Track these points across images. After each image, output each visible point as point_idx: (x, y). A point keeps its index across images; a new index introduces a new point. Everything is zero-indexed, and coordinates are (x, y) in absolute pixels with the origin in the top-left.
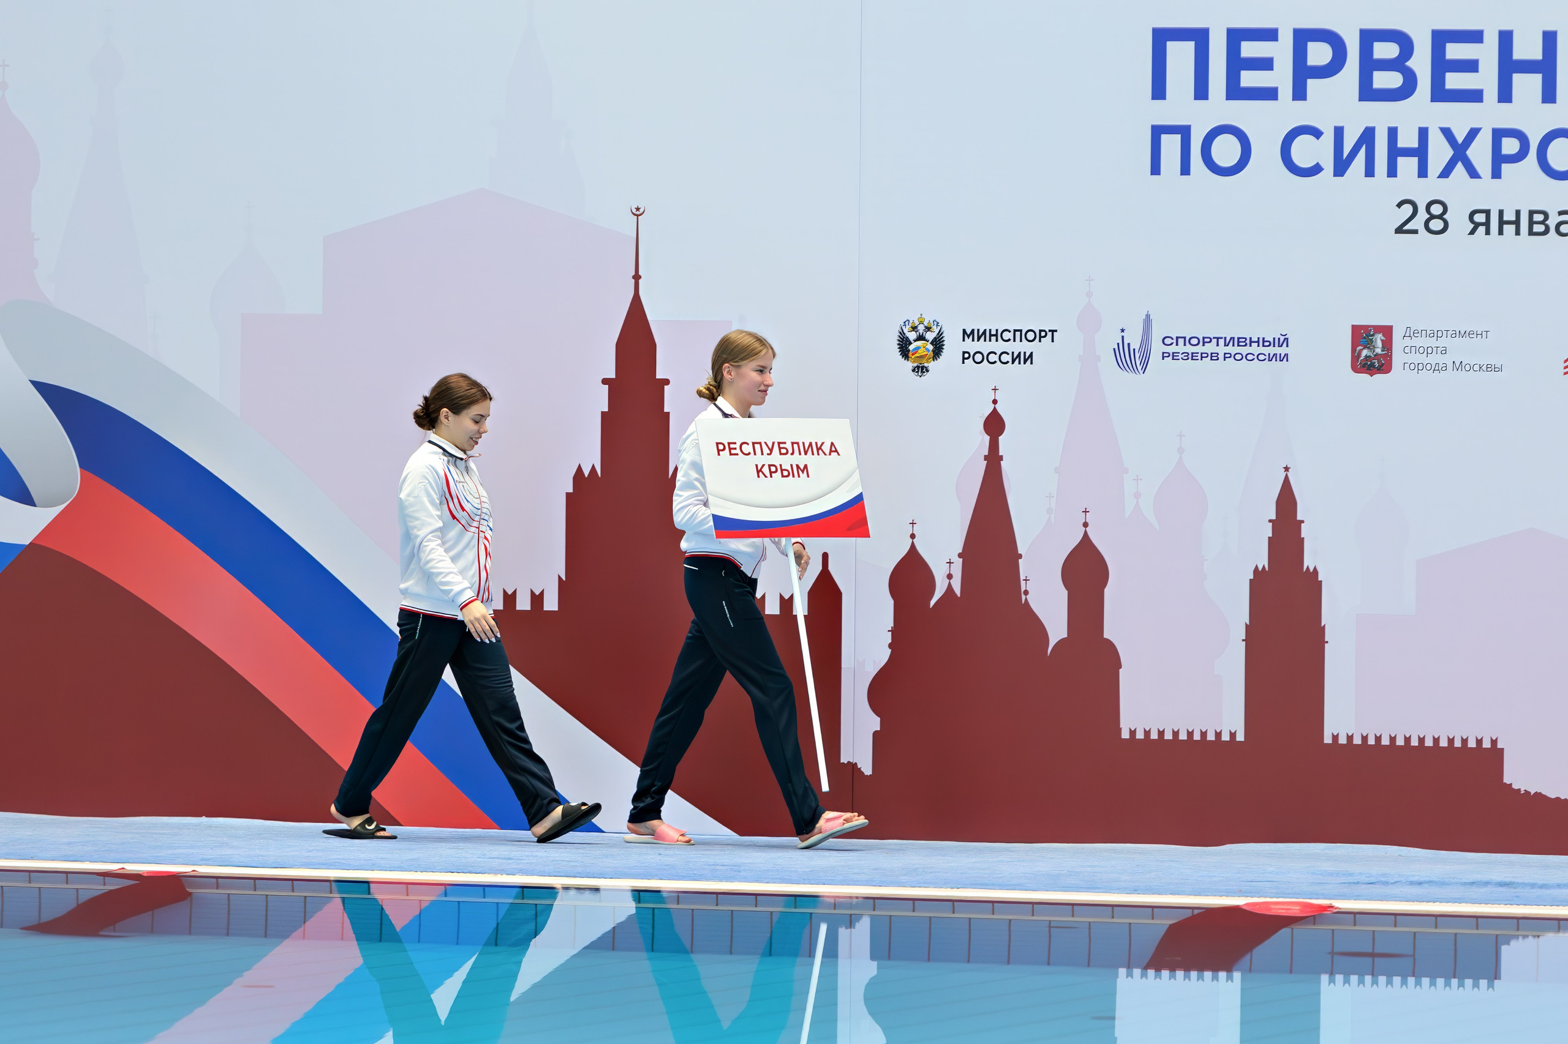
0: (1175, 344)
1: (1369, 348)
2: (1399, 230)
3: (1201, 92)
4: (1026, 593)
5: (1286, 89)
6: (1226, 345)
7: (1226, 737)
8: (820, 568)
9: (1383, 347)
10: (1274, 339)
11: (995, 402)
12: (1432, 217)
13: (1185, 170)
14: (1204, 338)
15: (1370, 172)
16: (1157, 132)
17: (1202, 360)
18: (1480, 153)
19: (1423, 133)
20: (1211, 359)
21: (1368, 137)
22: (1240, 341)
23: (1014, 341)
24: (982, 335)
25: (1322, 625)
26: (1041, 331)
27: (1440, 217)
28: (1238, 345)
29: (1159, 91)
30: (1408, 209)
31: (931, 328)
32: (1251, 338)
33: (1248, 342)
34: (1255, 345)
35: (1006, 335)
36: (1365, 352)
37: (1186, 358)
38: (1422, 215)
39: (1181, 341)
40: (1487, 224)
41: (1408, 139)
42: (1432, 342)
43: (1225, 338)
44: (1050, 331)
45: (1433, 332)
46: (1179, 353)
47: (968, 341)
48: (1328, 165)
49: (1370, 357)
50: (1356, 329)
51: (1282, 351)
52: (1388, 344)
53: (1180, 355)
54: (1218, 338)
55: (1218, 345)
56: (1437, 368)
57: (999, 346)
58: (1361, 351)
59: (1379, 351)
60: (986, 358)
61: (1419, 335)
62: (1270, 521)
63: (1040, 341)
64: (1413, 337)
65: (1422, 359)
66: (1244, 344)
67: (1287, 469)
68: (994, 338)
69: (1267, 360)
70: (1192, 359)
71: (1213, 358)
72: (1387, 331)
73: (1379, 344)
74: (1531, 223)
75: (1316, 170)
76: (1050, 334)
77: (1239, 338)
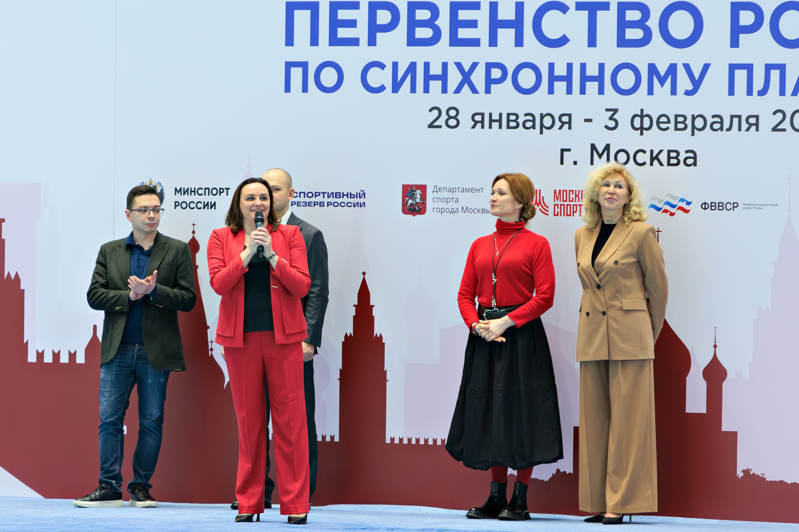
0: (299, 196)
1: (412, 199)
2: (431, 126)
3: (314, 41)
4: (212, 350)
5: (364, 40)
6: (329, 197)
7: (328, 439)
8: (91, 335)
9: (421, 199)
10: (357, 193)
11: (194, 232)
12: (450, 117)
13: (305, 89)
14: (316, 193)
15: (413, 90)
16: (289, 65)
17: (314, 206)
18: (478, 78)
19: (445, 65)
20: (320, 206)
21: (412, 68)
22: (338, 195)
23: (205, 195)
24: (186, 192)
25: (385, 370)
26: (220, 189)
27: (455, 118)
28: (336, 197)
29: (289, 41)
30: (435, 113)
31: (156, 187)
32: (343, 193)
33: (341, 195)
34: (345, 197)
35: (200, 192)
36: (410, 202)
37: (305, 205)
38: (444, 117)
39: (302, 195)
40: (482, 122)
41: (436, 70)
42: (450, 195)
43: (328, 193)
44: (226, 189)
45: (450, 189)
46: (301, 202)
47: (178, 195)
48: (389, 85)
49: (413, 204)
50: (405, 187)
51: (362, 200)
52: (424, 197)
53: (301, 203)
54: (324, 193)
55: (324, 197)
56: (453, 211)
57: (195, 198)
58: (408, 200)
59: (418, 200)
60: (188, 205)
61: (442, 190)
62: (354, 306)
63: (220, 195)
64: (438, 192)
65: (444, 205)
66: (339, 196)
67: (364, 274)
68: (193, 193)
69: (353, 206)
70: (309, 206)
71: (321, 205)
72: (423, 188)
73: (419, 196)
74: (509, 121)
75: (382, 89)
76: (225, 191)
77: (336, 193)
